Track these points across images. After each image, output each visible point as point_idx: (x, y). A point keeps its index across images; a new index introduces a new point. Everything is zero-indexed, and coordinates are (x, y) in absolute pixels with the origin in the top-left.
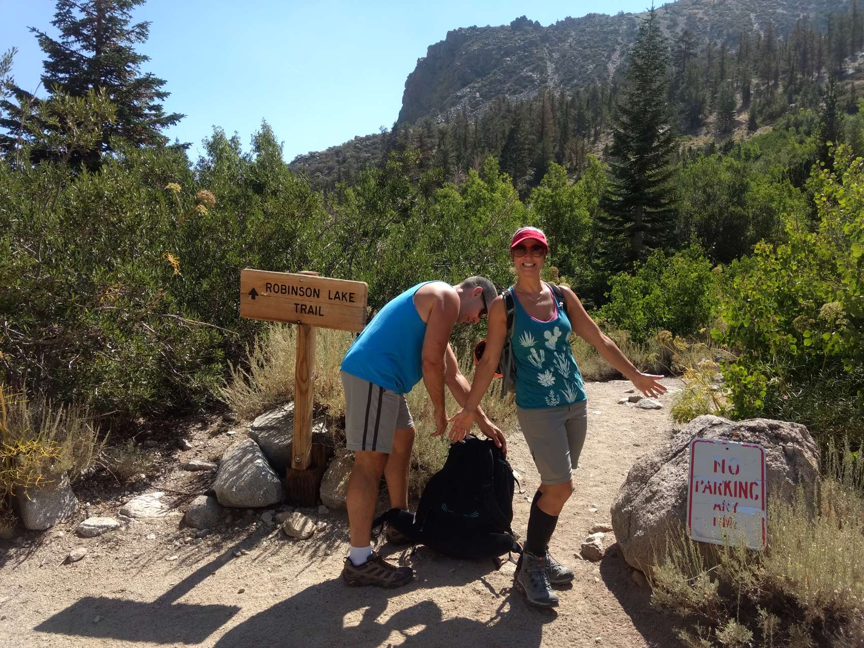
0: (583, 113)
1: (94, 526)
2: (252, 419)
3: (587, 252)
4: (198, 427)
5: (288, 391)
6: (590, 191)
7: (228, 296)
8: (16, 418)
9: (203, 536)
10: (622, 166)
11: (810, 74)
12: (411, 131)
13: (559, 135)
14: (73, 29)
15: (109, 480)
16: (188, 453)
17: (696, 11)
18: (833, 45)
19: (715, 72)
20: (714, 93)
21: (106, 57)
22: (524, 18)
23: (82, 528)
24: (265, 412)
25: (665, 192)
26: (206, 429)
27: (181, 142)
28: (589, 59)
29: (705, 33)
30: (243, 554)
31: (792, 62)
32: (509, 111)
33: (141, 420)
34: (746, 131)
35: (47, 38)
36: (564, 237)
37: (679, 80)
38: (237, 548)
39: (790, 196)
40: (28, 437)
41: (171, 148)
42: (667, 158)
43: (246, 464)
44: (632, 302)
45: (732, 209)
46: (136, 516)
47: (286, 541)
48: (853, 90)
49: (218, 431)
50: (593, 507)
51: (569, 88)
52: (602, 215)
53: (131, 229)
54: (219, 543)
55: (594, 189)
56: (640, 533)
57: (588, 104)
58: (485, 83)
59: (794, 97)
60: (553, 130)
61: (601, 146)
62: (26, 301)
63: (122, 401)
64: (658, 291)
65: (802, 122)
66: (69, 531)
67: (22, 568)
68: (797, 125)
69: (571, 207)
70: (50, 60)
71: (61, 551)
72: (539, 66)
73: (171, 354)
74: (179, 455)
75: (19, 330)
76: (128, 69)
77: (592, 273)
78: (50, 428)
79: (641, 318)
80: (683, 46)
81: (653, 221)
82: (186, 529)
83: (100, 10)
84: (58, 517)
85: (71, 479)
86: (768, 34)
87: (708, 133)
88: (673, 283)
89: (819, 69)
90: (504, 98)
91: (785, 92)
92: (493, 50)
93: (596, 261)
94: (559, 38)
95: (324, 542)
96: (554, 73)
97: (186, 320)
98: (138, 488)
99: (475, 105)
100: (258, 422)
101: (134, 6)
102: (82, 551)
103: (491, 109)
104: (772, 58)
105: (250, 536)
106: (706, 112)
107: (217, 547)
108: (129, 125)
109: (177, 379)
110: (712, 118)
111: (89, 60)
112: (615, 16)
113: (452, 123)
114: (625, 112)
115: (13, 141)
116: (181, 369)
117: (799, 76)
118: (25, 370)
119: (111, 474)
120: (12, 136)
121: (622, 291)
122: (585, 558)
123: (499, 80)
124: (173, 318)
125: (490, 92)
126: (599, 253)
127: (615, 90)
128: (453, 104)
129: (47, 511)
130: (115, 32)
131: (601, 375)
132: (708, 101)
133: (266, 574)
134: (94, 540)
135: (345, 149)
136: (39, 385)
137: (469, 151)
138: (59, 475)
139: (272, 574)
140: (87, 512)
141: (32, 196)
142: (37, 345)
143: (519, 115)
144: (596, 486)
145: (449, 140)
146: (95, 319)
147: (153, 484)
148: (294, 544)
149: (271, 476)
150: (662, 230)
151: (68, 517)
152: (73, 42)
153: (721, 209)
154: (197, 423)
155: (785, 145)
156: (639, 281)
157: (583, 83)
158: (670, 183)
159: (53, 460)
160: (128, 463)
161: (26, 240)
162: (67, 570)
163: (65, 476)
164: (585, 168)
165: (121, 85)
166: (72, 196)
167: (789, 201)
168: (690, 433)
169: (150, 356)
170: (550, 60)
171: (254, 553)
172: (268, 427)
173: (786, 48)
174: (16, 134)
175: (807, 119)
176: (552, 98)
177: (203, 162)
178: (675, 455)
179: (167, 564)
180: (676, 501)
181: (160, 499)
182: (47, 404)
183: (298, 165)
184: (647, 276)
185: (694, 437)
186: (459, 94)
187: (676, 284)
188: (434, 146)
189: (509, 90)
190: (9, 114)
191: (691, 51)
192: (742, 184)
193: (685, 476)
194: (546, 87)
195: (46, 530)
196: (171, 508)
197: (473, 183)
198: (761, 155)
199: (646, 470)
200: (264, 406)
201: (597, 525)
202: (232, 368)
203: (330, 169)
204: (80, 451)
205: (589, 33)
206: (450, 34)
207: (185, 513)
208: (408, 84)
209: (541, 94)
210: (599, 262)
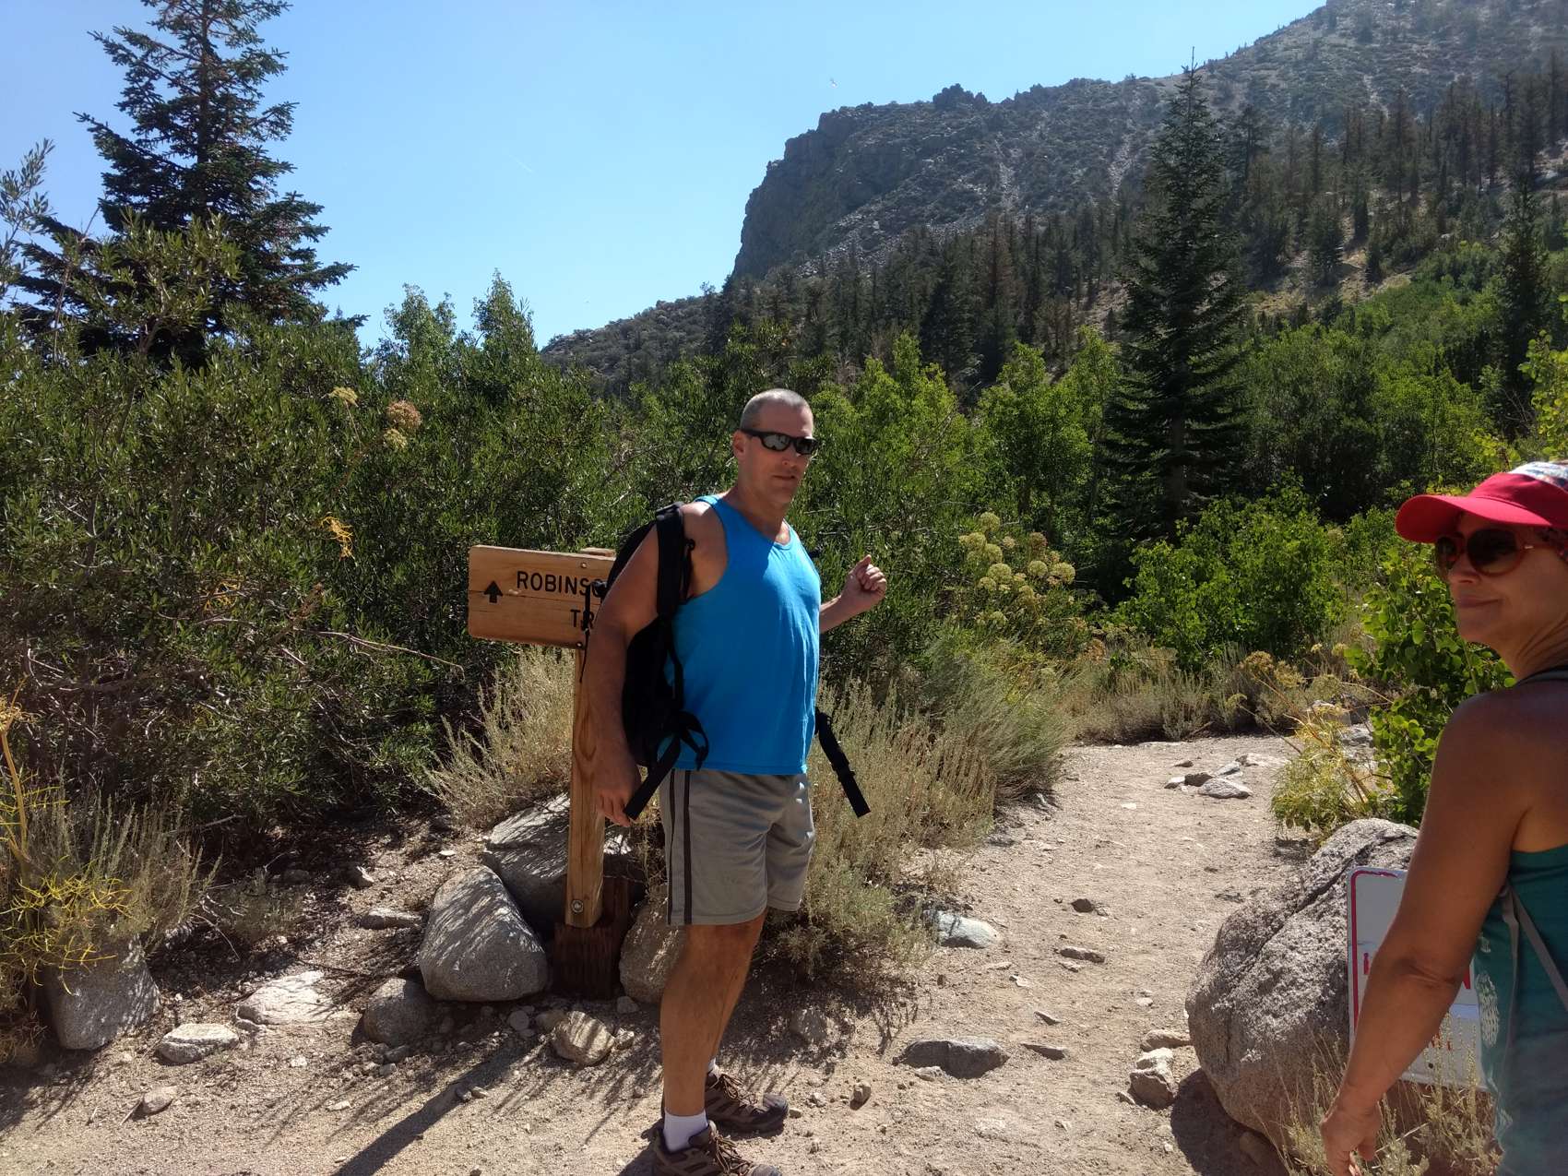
0: (1067, 254)
1: (190, 1042)
2: (488, 828)
3: (1084, 505)
4: (386, 841)
5: (557, 776)
6: (1087, 394)
7: (441, 594)
8: (44, 833)
9: (398, 1060)
10: (1145, 347)
11: (1476, 180)
12: (758, 290)
13: (1024, 295)
14: (157, 117)
15: (219, 948)
16: (367, 893)
17: (1263, 72)
18: (1517, 128)
19: (1303, 179)
20: (1302, 216)
21: (217, 166)
22: (957, 88)
23: (168, 1046)
24: (513, 814)
25: (1226, 394)
26: (400, 847)
27: (346, 316)
28: (1074, 159)
29: (1281, 110)
30: (476, 1096)
31: (1442, 159)
32: (932, 253)
33: (279, 831)
34: (1362, 284)
35: (110, 132)
36: (1042, 477)
37: (1239, 194)
38: (464, 1084)
39: (1452, 399)
40: (68, 870)
41: (332, 324)
42: (1225, 333)
43: (478, 917)
44: (1177, 596)
45: (1347, 422)
46: (270, 1020)
47: (558, 1069)
48: (1556, 208)
49: (424, 849)
50: (1144, 995)
51: (1039, 210)
52: (1109, 437)
53: (264, 473)
54: (428, 1074)
55: (1094, 390)
56: (1252, 1054)
57: (1075, 239)
58: (890, 204)
59: (1448, 222)
60: (1013, 286)
61: (1100, 313)
62: (67, 611)
63: (244, 797)
64: (1223, 576)
65: (1465, 266)
66: (141, 1052)
67: (55, 1127)
68: (1456, 272)
69: (1054, 422)
70: (116, 172)
71: (127, 1091)
72: (985, 171)
73: (334, 707)
74: (350, 897)
75: (53, 662)
76: (255, 187)
77: (1094, 542)
78: (108, 852)
79: (1194, 624)
80: (1244, 134)
81: (1205, 446)
82: (364, 1045)
83: (204, 84)
84: (122, 1025)
85: (148, 951)
86: (1396, 111)
87: (1294, 287)
88: (1253, 561)
89: (1491, 171)
90: (924, 230)
91: (1431, 212)
92: (903, 144)
93: (1101, 521)
94: (1021, 123)
95: (632, 1070)
96: (1013, 185)
97: (365, 642)
98: (273, 964)
99: (871, 244)
100: (499, 834)
101: (266, 76)
102: (166, 1092)
103: (900, 250)
104: (1405, 153)
105: (487, 1059)
106: (1290, 250)
107: (425, 1081)
108: (256, 285)
109: (347, 753)
110: (1300, 261)
111: (185, 173)
112: (1120, 84)
113: (831, 277)
114: (1149, 251)
115: (47, 316)
116: (354, 733)
117: (1456, 184)
118: (64, 737)
119: (221, 938)
120: (45, 308)
121: (1158, 575)
122: (1140, 1099)
123: (914, 199)
124: (340, 638)
125: (898, 220)
126: (1108, 506)
127: (1123, 213)
128: (833, 242)
129: (101, 1014)
130: (233, 122)
131: (1124, 732)
132: (1293, 230)
133: (521, 1136)
134: (190, 1069)
135: (638, 324)
136: (90, 769)
137: (863, 324)
138: (124, 941)
139: (533, 1138)
140: (176, 1013)
141: (81, 415)
142: (88, 693)
143: (952, 259)
144: (1144, 952)
145: (826, 306)
146: (196, 644)
147: (301, 955)
148: (573, 1074)
149: (525, 940)
150: (1222, 463)
151: (140, 1024)
152: (156, 140)
153: (1326, 423)
154: (382, 835)
155: (1435, 306)
156: (1186, 556)
157: (1066, 200)
158: (1233, 378)
159: (113, 915)
160: (254, 915)
161: (70, 496)
162: (138, 1131)
163: (135, 944)
164: (1072, 352)
165: (243, 215)
166: (155, 413)
167: (1452, 409)
168: (1340, 855)
169: (296, 710)
170: (1005, 162)
171: (497, 1094)
172: (517, 843)
173: (1430, 135)
174: (52, 304)
175: (1474, 260)
176: (1011, 229)
177: (387, 349)
178: (1312, 898)
179: (330, 1117)
180: (1324, 992)
181: (315, 985)
182: (104, 804)
183: (556, 354)
184: (1202, 548)
185: (1348, 862)
186: (843, 224)
187: (1259, 562)
188: (799, 316)
189: (933, 215)
190: (40, 269)
191: (1259, 143)
192: (1363, 378)
193: (1340, 942)
194: (999, 210)
195: (99, 1050)
196: (336, 1004)
197: (874, 380)
198: (1392, 325)
199: (1256, 928)
200: (510, 802)
201: (1157, 1032)
202: (450, 731)
203: (613, 361)
204: (166, 896)
205: (1074, 112)
206: (825, 119)
207: (363, 1012)
208: (750, 207)
209: (990, 222)
210: (1106, 521)
